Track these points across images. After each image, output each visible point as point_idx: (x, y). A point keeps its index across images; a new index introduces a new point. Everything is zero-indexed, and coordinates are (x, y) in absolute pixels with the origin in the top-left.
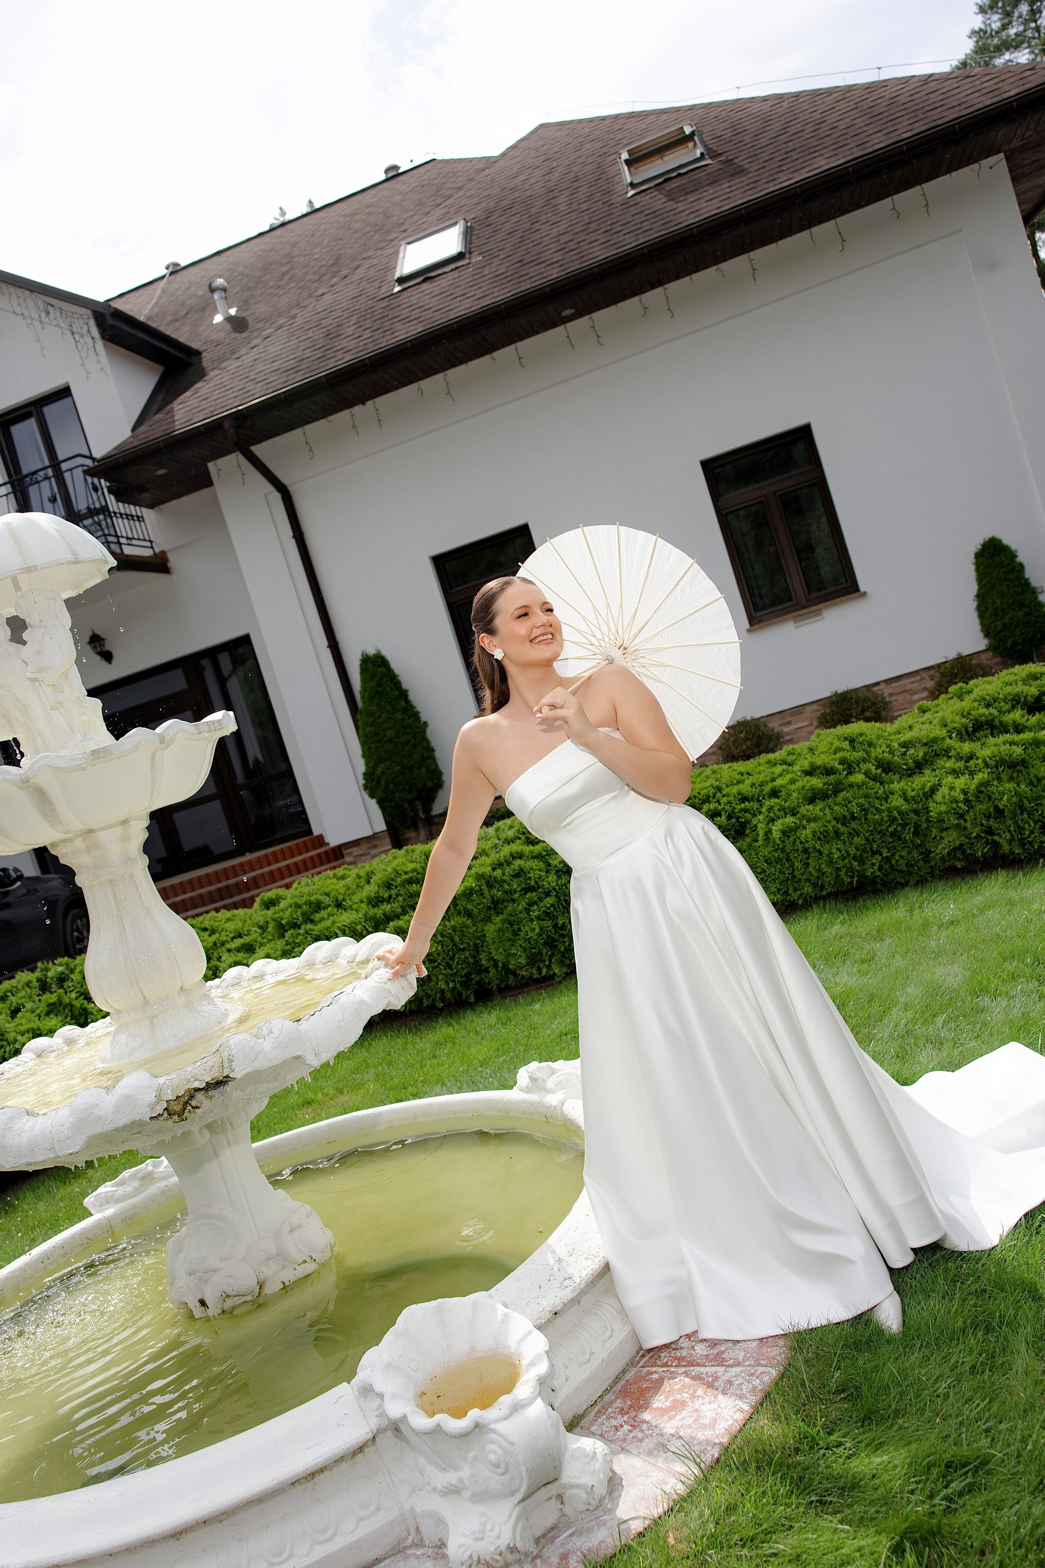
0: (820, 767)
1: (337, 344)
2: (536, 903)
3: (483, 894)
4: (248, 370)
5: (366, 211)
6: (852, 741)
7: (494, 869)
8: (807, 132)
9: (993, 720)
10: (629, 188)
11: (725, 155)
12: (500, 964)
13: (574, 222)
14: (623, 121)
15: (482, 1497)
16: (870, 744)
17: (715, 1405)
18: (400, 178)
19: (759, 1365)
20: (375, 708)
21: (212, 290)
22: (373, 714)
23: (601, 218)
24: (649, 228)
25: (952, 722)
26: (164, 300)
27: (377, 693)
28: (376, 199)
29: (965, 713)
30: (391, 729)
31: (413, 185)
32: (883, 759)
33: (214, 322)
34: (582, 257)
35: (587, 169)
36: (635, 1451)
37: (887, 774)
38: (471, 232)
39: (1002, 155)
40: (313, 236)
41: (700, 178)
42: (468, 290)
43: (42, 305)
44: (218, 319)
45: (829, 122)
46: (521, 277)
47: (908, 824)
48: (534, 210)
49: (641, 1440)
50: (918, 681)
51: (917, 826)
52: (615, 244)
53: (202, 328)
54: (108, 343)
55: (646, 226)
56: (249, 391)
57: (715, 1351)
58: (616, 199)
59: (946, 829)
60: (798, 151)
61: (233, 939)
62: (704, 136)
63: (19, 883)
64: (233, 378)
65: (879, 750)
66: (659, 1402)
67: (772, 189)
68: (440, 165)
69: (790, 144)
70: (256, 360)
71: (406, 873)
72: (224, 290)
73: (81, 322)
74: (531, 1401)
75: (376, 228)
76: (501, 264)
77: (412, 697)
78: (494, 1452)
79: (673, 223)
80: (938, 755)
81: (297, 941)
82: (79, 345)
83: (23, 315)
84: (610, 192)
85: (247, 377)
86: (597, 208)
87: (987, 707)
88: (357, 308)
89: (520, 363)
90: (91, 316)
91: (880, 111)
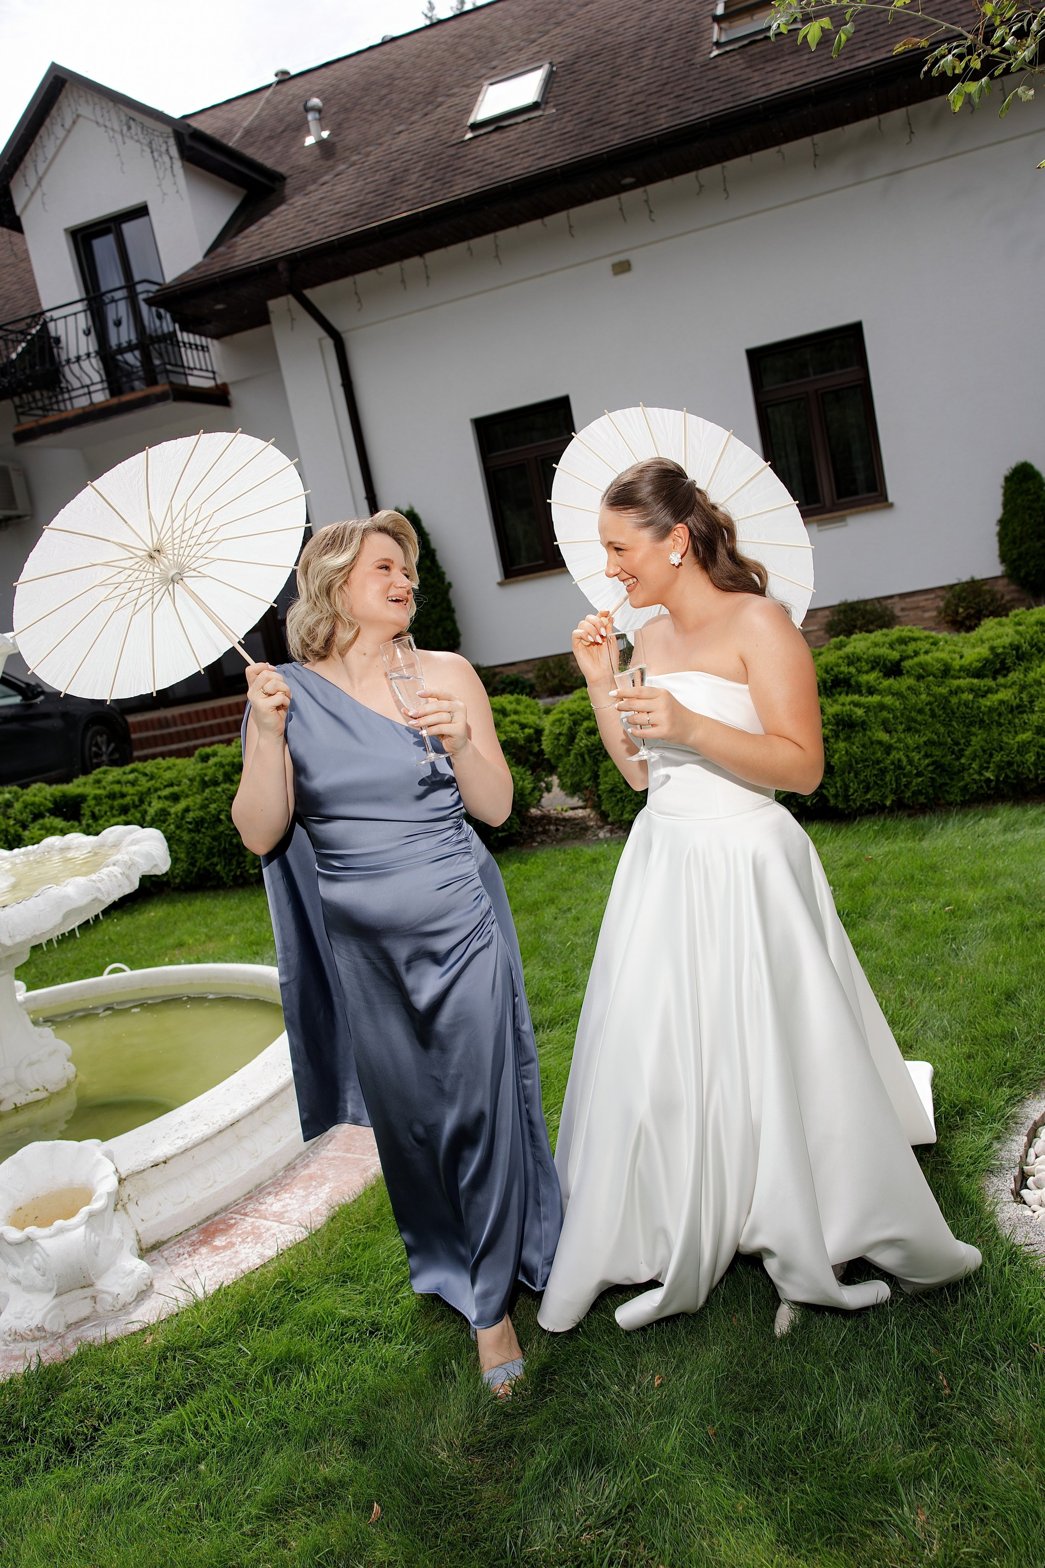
1: (398, 191)
4: (312, 209)
5: (476, 33)
10: (714, 48)
13: (651, 81)
15: (29, 1289)
21: (307, 110)
23: (678, 80)
24: (718, 97)
26: (265, 113)
28: (488, 20)
31: (527, 8)
33: (306, 144)
34: (647, 123)
35: (685, 16)
36: (177, 1273)
38: (554, 78)
40: (419, 56)
41: (784, 44)
43: (124, 118)
44: (310, 140)
46: (584, 138)
48: (619, 61)
49: (187, 1267)
52: (681, 112)
53: (294, 150)
54: (187, 164)
55: (717, 95)
56: (307, 233)
58: (698, 59)
61: (165, 787)
63: (42, 698)
64: (296, 216)
66: (220, 1241)
67: (847, 68)
70: (322, 198)
72: (319, 111)
73: (161, 140)
76: (570, 121)
79: (743, 95)
82: (157, 163)
83: (105, 126)
84: (694, 49)
85: (310, 217)
86: (677, 67)
87: (849, 665)
88: (427, 152)
89: (570, 231)
90: (171, 135)
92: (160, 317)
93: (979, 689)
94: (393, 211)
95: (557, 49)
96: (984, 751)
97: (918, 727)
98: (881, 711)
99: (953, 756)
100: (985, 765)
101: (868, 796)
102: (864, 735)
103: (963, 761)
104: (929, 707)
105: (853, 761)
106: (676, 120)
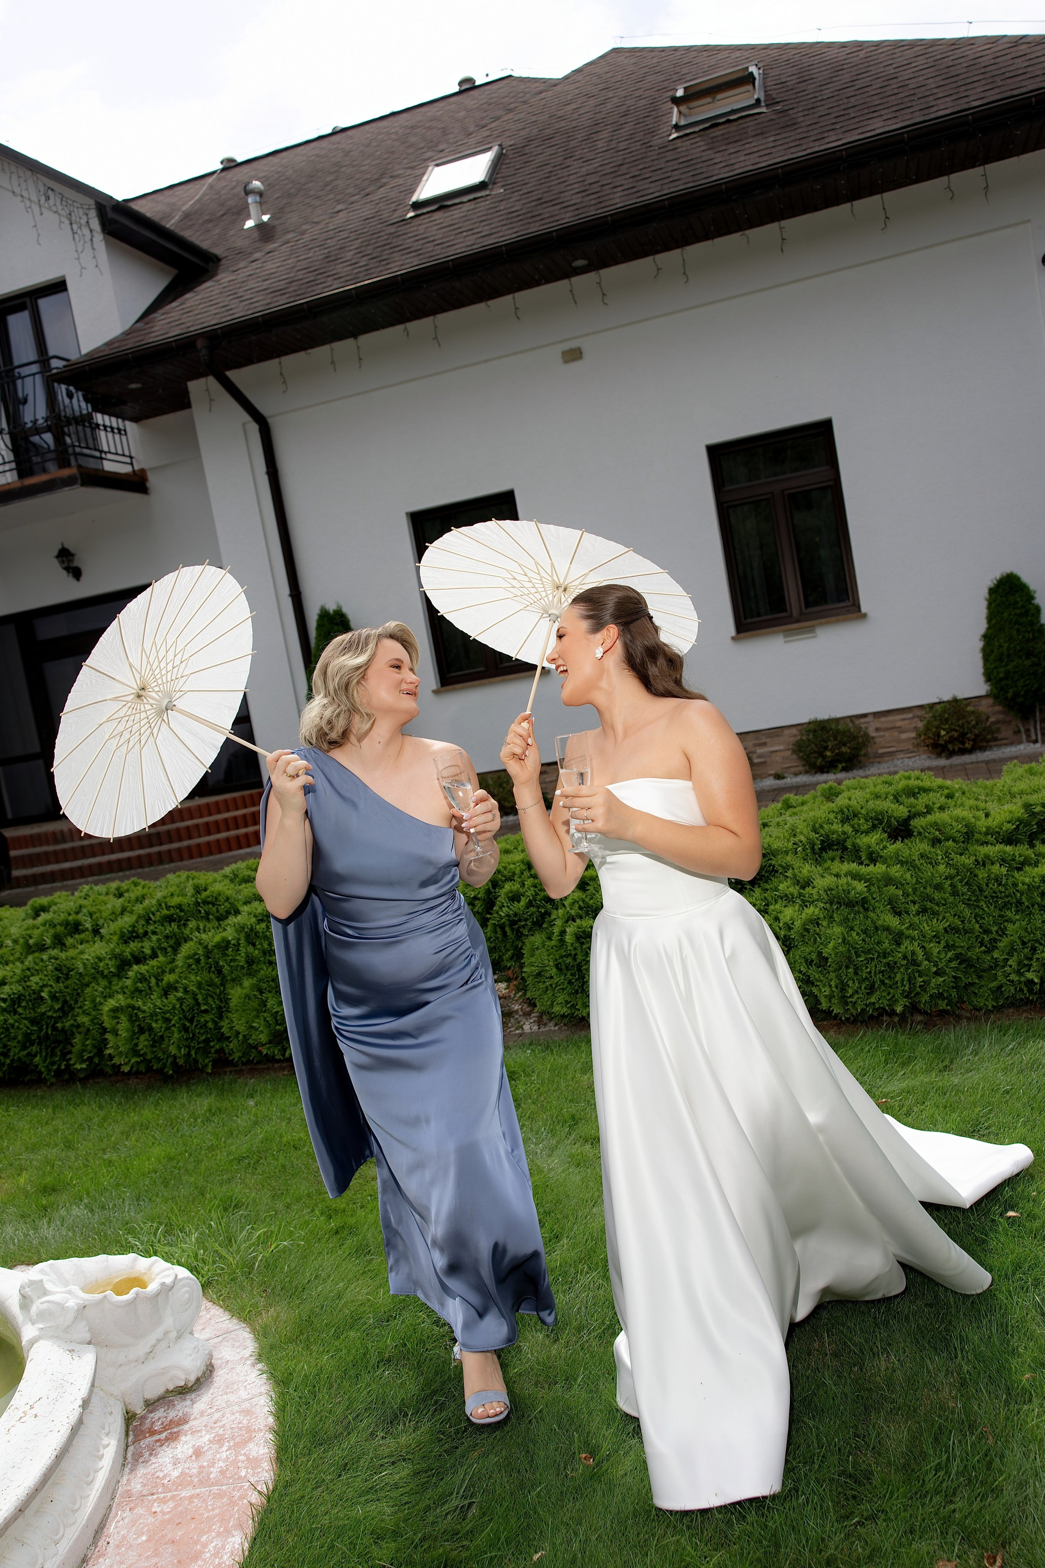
1: (331, 268)
4: (239, 286)
5: (428, 125)
8: (874, 87)
10: (674, 131)
11: (782, 104)
12: (241, 1037)
13: (606, 162)
14: (695, 54)
18: (471, 93)
21: (248, 192)
23: (635, 161)
24: (677, 178)
26: (207, 197)
28: (441, 112)
31: (481, 102)
33: (246, 227)
34: (601, 202)
35: (643, 102)
38: (503, 161)
40: (368, 146)
41: (747, 127)
42: (477, 225)
43: (42, 188)
44: (250, 224)
45: (900, 79)
46: (532, 217)
48: (573, 144)
50: (909, 719)
52: (638, 192)
53: (232, 232)
54: (109, 238)
55: (676, 175)
56: (231, 309)
58: (654, 141)
60: (858, 108)
62: (769, 79)
64: (221, 293)
68: (514, 83)
69: (852, 100)
70: (250, 275)
71: (168, 908)
72: (261, 194)
73: (81, 212)
75: (431, 144)
76: (518, 200)
79: (704, 175)
81: (37, 967)
82: (76, 236)
83: (22, 196)
84: (652, 133)
85: (235, 293)
86: (634, 149)
87: (843, 822)
88: (366, 230)
89: (516, 313)
90: (94, 207)
91: (958, 72)
92: (70, 396)
93: (1014, 860)
94: (324, 288)
95: (508, 134)
96: (1024, 943)
97: (936, 908)
98: (886, 886)
99: (983, 948)
100: (1026, 962)
101: (873, 1000)
102: (867, 917)
103: (996, 954)
104: (949, 882)
105: (853, 952)
106: (631, 199)
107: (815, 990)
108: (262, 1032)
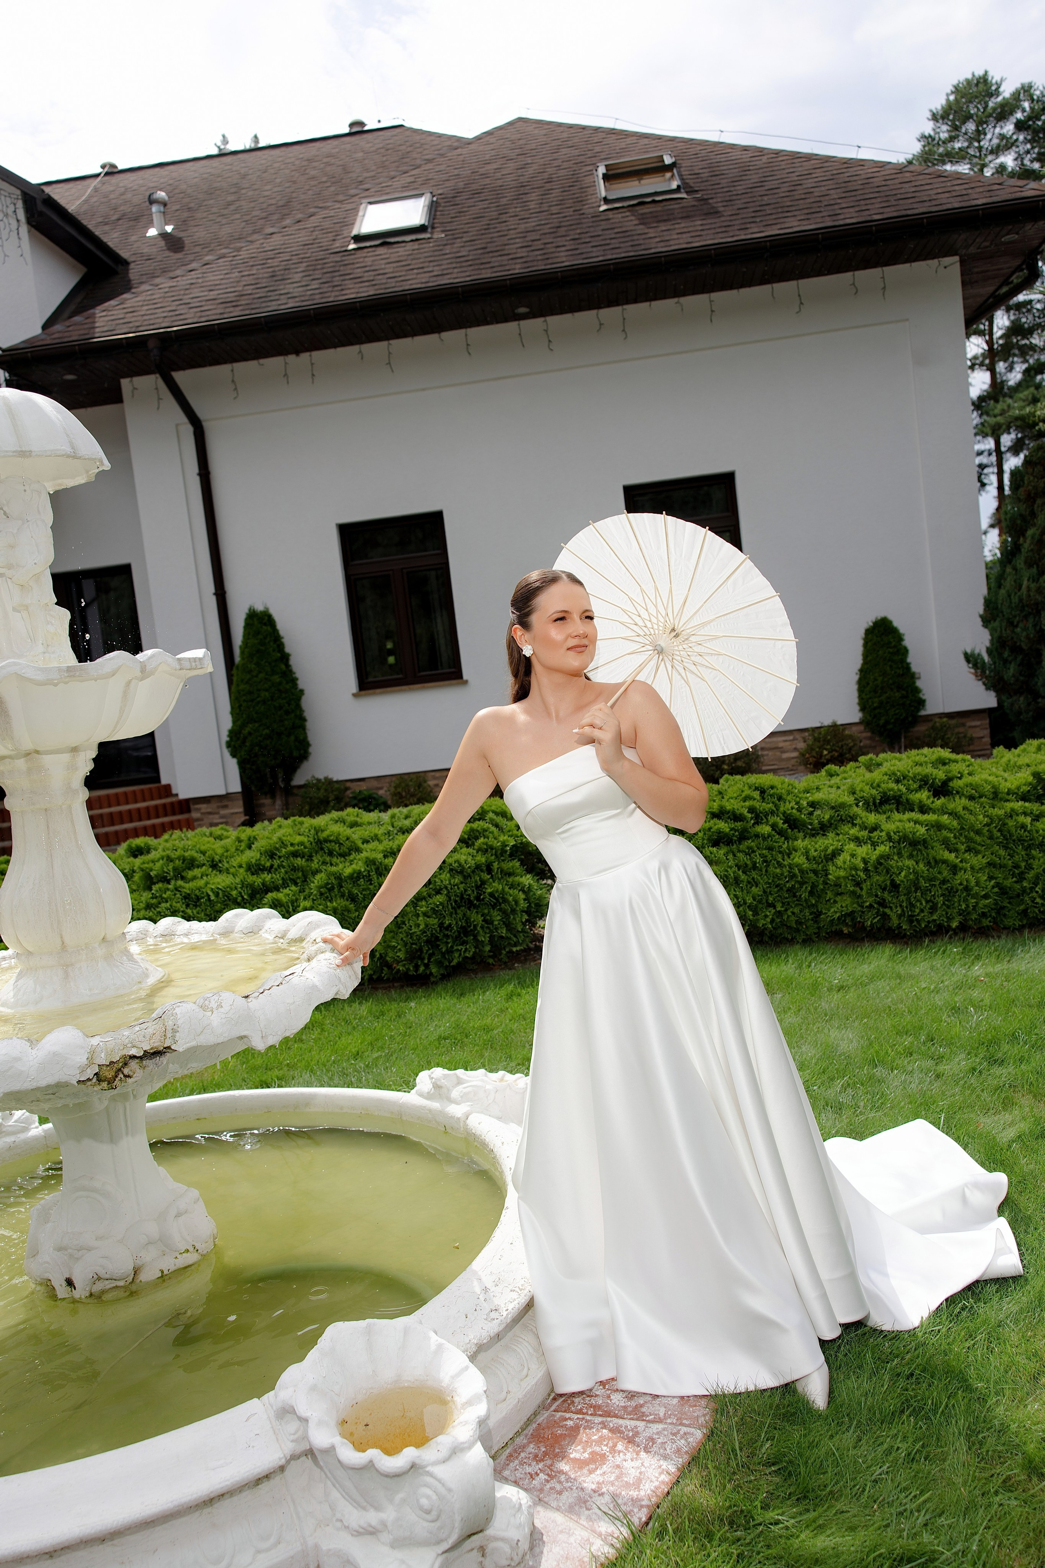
0: (729, 812)
1: (281, 287)
2: (424, 898)
3: (371, 880)
4: (182, 292)
5: (325, 160)
6: (763, 792)
7: (385, 857)
8: (783, 190)
9: (900, 796)
10: (602, 203)
11: (701, 193)
13: (543, 222)
14: (602, 135)
15: (402, 1543)
16: (780, 798)
17: (638, 1463)
18: (365, 136)
19: (681, 1424)
20: (253, 666)
21: (152, 201)
22: (250, 671)
23: (571, 225)
24: (617, 246)
25: (861, 790)
26: (95, 199)
27: (258, 651)
28: (337, 150)
29: (875, 785)
30: (267, 690)
31: (377, 146)
32: (790, 815)
33: (148, 235)
34: (548, 259)
35: (562, 173)
36: (554, 1504)
37: (792, 830)
38: (437, 207)
39: (957, 258)
40: (265, 172)
41: (673, 209)
42: (427, 264)
44: (152, 232)
45: (805, 186)
46: (482, 264)
47: (806, 883)
48: (504, 201)
49: (560, 1493)
50: (791, 740)
51: (814, 886)
52: (582, 253)
53: (134, 238)
54: (33, 230)
55: (615, 243)
56: (180, 314)
57: (633, 1404)
58: (587, 210)
59: (841, 894)
60: (772, 206)
62: (682, 169)
64: (165, 297)
65: (788, 806)
66: (576, 1452)
67: (743, 237)
68: (408, 133)
69: (765, 198)
70: (192, 284)
72: (165, 205)
74: (471, 1445)
75: (334, 180)
76: (463, 247)
77: (293, 662)
78: (428, 1497)
79: (643, 247)
80: (843, 821)
82: (2, 224)
84: (582, 202)
85: (181, 300)
86: (567, 214)
87: (896, 782)
88: (307, 255)
89: (467, 349)
91: (855, 188)
93: (1032, 813)
94: (279, 305)
97: (979, 848)
98: (939, 830)
99: (1014, 879)
102: (928, 854)
103: (1025, 884)
104: (987, 828)
105: (920, 879)
106: (578, 260)
107: (887, 911)
108: (400, 950)
